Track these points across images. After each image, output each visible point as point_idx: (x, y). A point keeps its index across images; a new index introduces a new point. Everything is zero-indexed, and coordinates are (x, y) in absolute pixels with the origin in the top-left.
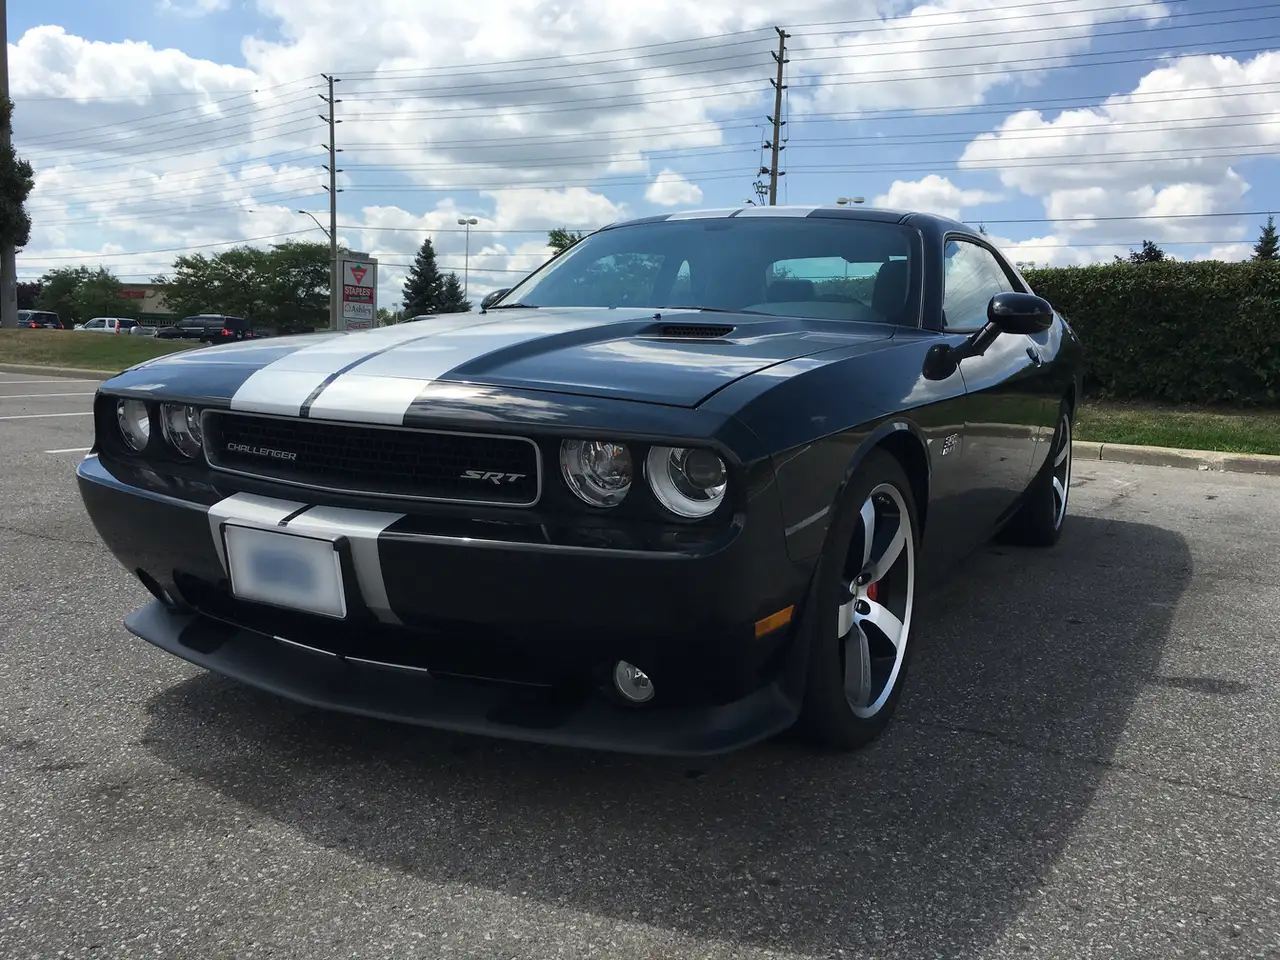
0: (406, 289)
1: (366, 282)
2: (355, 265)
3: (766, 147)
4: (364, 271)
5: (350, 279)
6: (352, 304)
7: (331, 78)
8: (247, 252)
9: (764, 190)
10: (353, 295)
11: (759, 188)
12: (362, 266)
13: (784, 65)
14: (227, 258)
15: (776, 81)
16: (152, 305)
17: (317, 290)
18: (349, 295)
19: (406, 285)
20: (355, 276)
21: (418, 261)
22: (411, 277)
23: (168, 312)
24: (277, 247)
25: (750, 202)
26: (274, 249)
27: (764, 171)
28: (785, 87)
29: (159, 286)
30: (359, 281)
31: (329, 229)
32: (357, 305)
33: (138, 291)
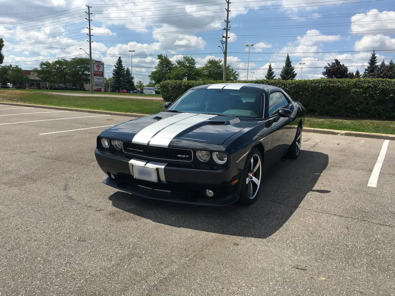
0: (113, 72)
1: (101, 70)
2: (97, 65)
3: (224, 29)
4: (100, 67)
5: (96, 69)
6: (96, 77)
7: (89, 6)
8: (63, 60)
9: (223, 43)
10: (97, 74)
11: (222, 42)
12: (99, 65)
13: (229, 4)
14: (57, 62)
15: (227, 9)
16: (32, 77)
17: (85, 72)
18: (95, 74)
19: (113, 71)
20: (97, 68)
21: (117, 64)
22: (115, 68)
23: (39, 79)
24: (72, 59)
25: (219, 47)
26: (71, 60)
27: (224, 37)
28: (230, 11)
29: (35, 71)
30: (98, 70)
31: (89, 54)
32: (98, 77)
33: (28, 72)
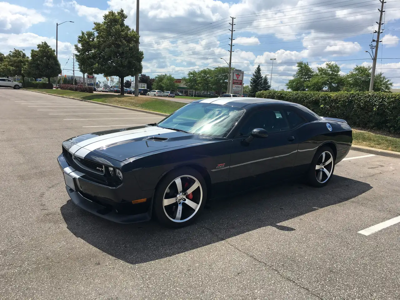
0: (251, 81)
1: (240, 78)
2: (237, 74)
3: (375, 32)
4: (240, 75)
5: (235, 78)
6: (235, 85)
7: (233, 18)
8: (208, 70)
9: (373, 47)
10: (236, 83)
11: (371, 46)
12: (239, 74)
13: (384, 4)
14: (202, 72)
15: (380, 10)
16: (182, 85)
17: (226, 81)
18: (234, 83)
19: (251, 80)
20: (237, 77)
21: (255, 72)
22: (253, 77)
23: (186, 87)
24: (215, 68)
25: (367, 52)
26: (215, 69)
27: (374, 41)
28: (384, 11)
29: (184, 79)
30: (238, 78)
31: (229, 63)
32: (237, 85)
33: (179, 81)
